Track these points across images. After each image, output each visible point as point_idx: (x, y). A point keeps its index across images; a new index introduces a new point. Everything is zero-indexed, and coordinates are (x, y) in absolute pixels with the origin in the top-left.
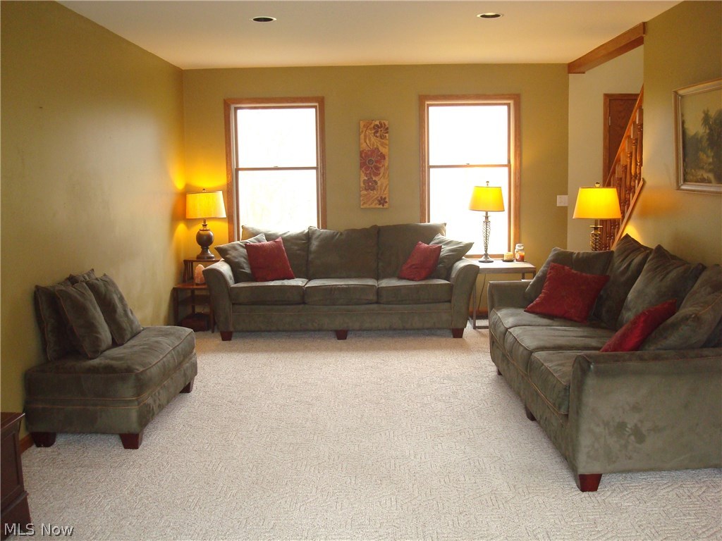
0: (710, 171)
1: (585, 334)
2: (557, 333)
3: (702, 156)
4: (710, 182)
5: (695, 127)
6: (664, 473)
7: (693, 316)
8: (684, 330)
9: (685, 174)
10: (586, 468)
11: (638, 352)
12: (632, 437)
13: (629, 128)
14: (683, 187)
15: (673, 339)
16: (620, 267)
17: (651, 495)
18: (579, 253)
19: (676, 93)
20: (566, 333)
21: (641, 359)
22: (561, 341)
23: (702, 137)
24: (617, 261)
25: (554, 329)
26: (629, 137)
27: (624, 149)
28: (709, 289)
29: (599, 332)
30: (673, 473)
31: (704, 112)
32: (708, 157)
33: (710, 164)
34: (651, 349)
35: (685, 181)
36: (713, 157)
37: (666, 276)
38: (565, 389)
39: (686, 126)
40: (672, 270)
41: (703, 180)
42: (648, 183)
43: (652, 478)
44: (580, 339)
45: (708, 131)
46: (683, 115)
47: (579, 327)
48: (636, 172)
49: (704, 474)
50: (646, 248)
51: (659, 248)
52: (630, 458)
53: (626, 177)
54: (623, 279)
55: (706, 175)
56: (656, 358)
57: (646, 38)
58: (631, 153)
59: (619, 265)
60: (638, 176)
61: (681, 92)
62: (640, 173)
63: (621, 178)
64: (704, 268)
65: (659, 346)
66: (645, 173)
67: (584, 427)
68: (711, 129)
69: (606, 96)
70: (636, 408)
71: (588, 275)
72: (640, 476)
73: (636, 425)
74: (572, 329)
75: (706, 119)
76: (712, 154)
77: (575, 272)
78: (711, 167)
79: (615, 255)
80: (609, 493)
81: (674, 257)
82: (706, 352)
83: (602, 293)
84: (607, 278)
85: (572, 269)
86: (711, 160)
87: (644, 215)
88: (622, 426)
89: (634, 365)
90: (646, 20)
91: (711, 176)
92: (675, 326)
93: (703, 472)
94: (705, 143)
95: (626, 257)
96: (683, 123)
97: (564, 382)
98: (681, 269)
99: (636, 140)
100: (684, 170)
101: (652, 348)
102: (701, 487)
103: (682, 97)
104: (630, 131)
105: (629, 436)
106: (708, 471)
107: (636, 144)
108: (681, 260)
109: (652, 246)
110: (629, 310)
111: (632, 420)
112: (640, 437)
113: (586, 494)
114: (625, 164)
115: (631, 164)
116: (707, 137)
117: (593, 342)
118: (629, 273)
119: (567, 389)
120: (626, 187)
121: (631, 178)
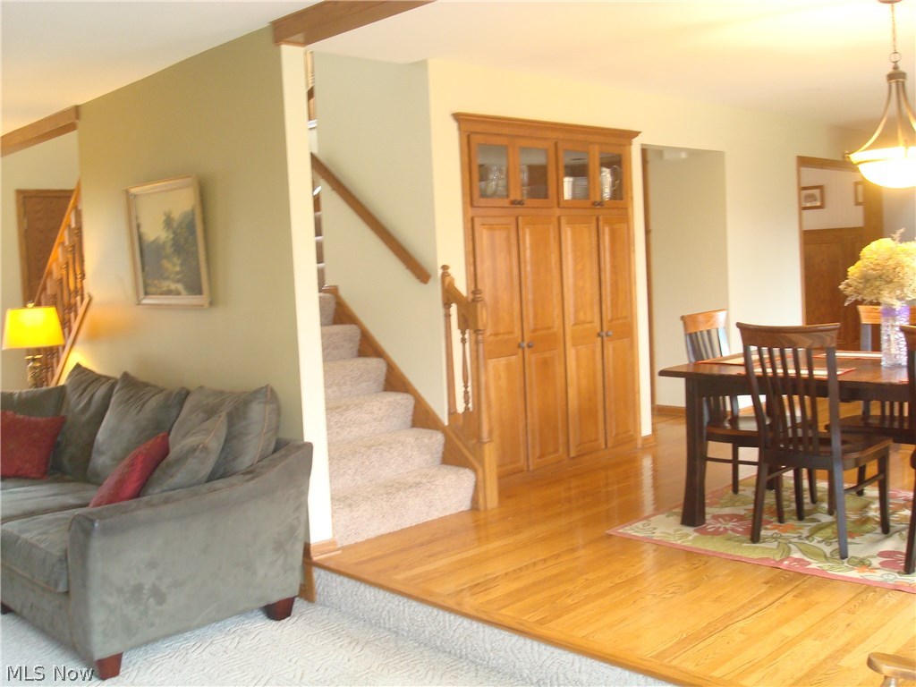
0: (178, 281)
1: (52, 492)
2: (19, 496)
3: (166, 264)
4: (178, 293)
5: (155, 231)
6: (187, 635)
7: (201, 446)
8: (192, 463)
9: (146, 286)
10: (101, 650)
11: (145, 499)
12: (152, 601)
13: (63, 234)
14: (145, 301)
15: (180, 476)
16: (79, 404)
17: (183, 661)
18: (20, 394)
19: (127, 192)
20: (29, 495)
21: (151, 505)
22: (29, 505)
23: (164, 243)
24: (72, 397)
25: (11, 492)
26: (63, 243)
27: (57, 259)
28: (202, 415)
29: (71, 486)
30: (197, 632)
31: (165, 214)
32: (174, 265)
33: (177, 273)
34: (155, 493)
35: (146, 293)
36: (181, 265)
37: (142, 407)
38: (60, 560)
39: (144, 229)
40: (149, 399)
41: (169, 292)
42: (96, 299)
43: (177, 643)
44: (50, 498)
45: (172, 236)
46: (137, 218)
47: (41, 484)
48: (76, 287)
49: (230, 624)
50: (108, 378)
51: (126, 376)
52: (152, 625)
53: (62, 292)
54: (85, 417)
55: (173, 286)
56: (167, 501)
57: (80, 124)
58: (67, 263)
59: (76, 403)
60: (79, 291)
61: (133, 191)
62: (82, 287)
63: (55, 295)
64: (188, 393)
65: (165, 488)
66: (90, 286)
67: (94, 601)
68: (174, 232)
69: (19, 192)
70: (152, 565)
71: (39, 419)
72: (161, 645)
73: (154, 585)
74: (33, 488)
75: (168, 222)
76: (179, 262)
77: (21, 417)
78: (179, 276)
79: (69, 390)
80: (135, 673)
81: (146, 385)
82: (217, 484)
83: (59, 439)
84: (63, 420)
85: (15, 413)
86: (178, 269)
87: (95, 337)
88: (138, 589)
89: (143, 514)
90: (79, 102)
91: (180, 287)
92: (180, 461)
93: (228, 622)
94: (169, 250)
95: (84, 390)
96: (138, 226)
97: (56, 552)
98: (160, 397)
99: (73, 246)
100: (144, 282)
101: (156, 491)
102: (233, 639)
103: (135, 196)
104: (64, 236)
105: (148, 599)
106: (234, 619)
107: (73, 252)
108: (154, 386)
109: (117, 374)
110: (101, 453)
111: (149, 580)
112: (160, 597)
113: (108, 681)
114: (60, 277)
115: (68, 278)
116: (172, 242)
117: (71, 500)
118: (92, 409)
119: (64, 559)
120: (63, 306)
121: (70, 295)
